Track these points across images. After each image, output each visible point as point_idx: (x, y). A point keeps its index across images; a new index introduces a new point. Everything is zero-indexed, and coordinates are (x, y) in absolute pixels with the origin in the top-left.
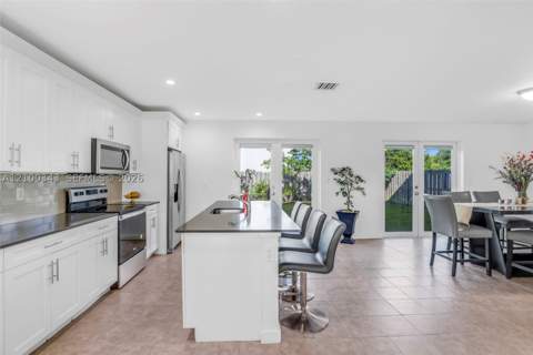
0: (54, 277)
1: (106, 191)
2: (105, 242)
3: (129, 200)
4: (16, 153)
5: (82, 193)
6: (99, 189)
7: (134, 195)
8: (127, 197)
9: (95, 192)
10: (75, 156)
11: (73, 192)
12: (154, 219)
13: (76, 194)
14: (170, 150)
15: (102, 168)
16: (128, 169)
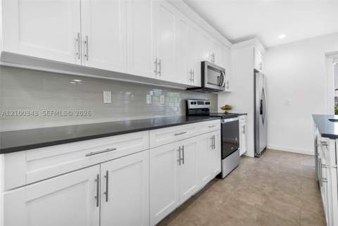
0: (181, 160)
1: (209, 103)
2: (213, 138)
3: (224, 111)
4: (158, 66)
5: (195, 103)
6: (205, 102)
7: (227, 108)
8: (222, 109)
9: (202, 103)
10: (192, 73)
11: (190, 101)
12: (244, 127)
13: (192, 103)
14: (255, 71)
15: (208, 83)
16: (224, 86)
